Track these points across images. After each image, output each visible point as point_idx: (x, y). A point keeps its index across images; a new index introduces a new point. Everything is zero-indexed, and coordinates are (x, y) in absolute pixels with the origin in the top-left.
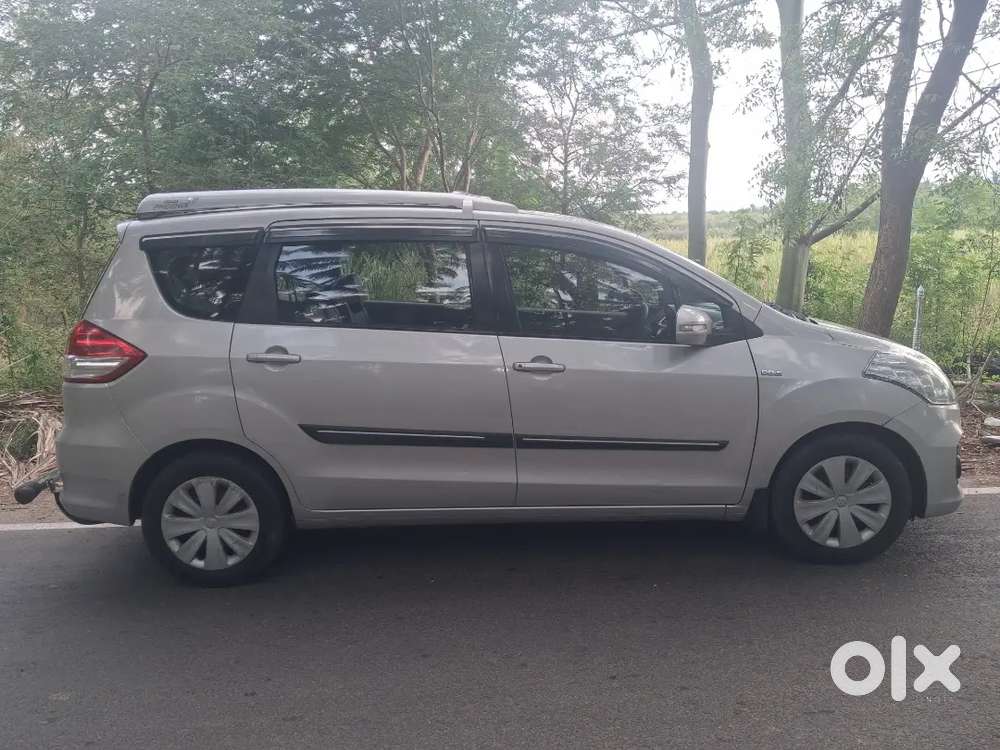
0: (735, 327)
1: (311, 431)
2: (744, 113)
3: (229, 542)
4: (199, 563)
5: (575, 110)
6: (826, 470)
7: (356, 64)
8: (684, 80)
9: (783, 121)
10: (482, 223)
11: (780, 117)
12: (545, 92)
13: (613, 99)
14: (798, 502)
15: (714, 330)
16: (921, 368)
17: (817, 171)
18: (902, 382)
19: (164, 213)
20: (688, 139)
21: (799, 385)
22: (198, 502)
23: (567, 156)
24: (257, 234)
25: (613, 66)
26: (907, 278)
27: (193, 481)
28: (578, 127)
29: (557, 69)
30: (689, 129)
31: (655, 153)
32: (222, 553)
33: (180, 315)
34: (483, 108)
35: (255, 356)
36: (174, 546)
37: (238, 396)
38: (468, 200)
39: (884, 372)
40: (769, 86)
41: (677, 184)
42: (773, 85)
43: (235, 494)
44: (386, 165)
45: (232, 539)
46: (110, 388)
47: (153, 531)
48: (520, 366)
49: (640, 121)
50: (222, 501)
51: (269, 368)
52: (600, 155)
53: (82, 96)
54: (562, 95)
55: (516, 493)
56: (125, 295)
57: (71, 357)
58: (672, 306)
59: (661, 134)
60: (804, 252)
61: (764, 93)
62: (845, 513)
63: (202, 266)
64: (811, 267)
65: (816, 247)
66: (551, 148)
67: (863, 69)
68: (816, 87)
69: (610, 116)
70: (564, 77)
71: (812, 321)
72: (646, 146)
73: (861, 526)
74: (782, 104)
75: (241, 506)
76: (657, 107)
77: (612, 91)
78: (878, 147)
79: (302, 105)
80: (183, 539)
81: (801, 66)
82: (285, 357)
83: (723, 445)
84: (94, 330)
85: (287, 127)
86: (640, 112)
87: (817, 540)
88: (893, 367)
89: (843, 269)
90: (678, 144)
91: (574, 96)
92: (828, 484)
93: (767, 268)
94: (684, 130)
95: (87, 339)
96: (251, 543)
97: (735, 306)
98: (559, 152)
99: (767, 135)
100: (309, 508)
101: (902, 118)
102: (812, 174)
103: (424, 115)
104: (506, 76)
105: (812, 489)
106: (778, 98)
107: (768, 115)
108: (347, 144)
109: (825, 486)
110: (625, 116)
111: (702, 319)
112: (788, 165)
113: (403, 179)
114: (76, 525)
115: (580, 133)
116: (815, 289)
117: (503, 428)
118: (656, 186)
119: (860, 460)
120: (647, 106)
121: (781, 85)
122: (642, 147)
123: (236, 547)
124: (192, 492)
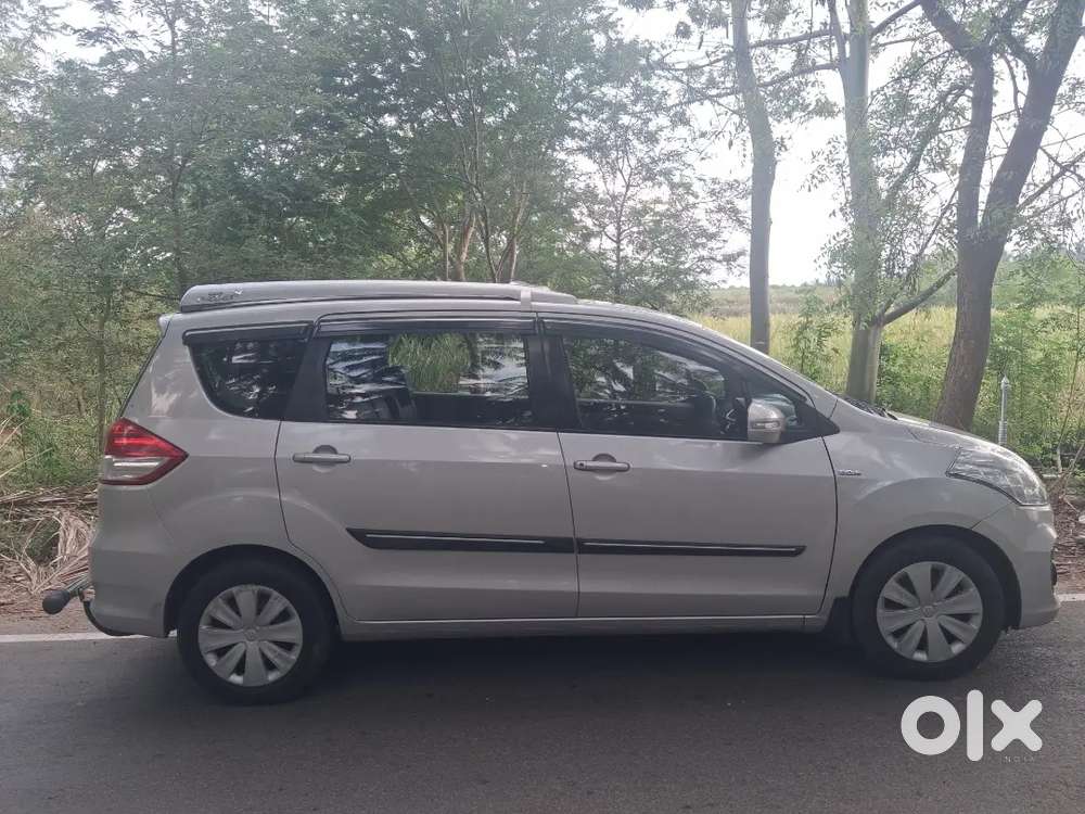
0: (808, 423)
1: (359, 535)
2: (810, 190)
3: (270, 655)
4: (237, 679)
5: (628, 186)
6: (912, 577)
7: (395, 137)
8: (745, 156)
9: (850, 198)
10: (540, 315)
11: (847, 193)
12: (596, 167)
13: (667, 173)
14: (880, 611)
15: (787, 427)
16: (1009, 467)
17: (888, 250)
18: (990, 482)
19: (209, 305)
20: (749, 214)
21: (880, 485)
22: (238, 613)
23: (619, 234)
24: (306, 327)
25: (668, 139)
26: (988, 361)
27: (234, 590)
28: (631, 203)
29: (608, 143)
30: (750, 204)
31: (713, 230)
32: (263, 669)
33: (221, 412)
34: (531, 183)
35: (302, 456)
36: (212, 661)
37: (284, 499)
38: (526, 291)
39: (971, 471)
40: (836, 163)
41: (739, 262)
42: (840, 162)
43: (278, 603)
44: (427, 242)
45: (272, 653)
46: (149, 490)
47: (189, 643)
48: (582, 465)
49: (697, 197)
50: (264, 611)
51: (316, 468)
52: (654, 232)
53: (108, 173)
54: (614, 170)
55: (577, 603)
56: (161, 390)
57: (107, 457)
58: (741, 399)
59: (720, 209)
60: (875, 334)
61: (832, 170)
62: (932, 624)
63: (236, 359)
64: (884, 350)
65: (888, 328)
66: (603, 226)
67: (934, 143)
68: (885, 162)
69: (664, 192)
70: (617, 151)
71: (890, 416)
72: (704, 223)
73: (951, 639)
74: (848, 179)
75: (284, 616)
76: (714, 181)
77: (668, 165)
78: (953, 226)
79: (338, 181)
80: (221, 652)
81: (869, 140)
82: (334, 457)
83: (799, 551)
84: (130, 428)
85: (323, 204)
86: (697, 187)
87: (902, 654)
88: (980, 465)
89: (917, 350)
90: (738, 220)
91: (627, 171)
92: (913, 592)
93: (836, 351)
94: (744, 205)
95: (125, 438)
96: (294, 657)
97: (809, 402)
98: (611, 229)
99: (834, 213)
100: (357, 619)
101: (977, 195)
102: (883, 253)
103: (467, 189)
104: (555, 150)
105: (895, 597)
106: (845, 174)
107: (835, 191)
108: (386, 221)
109: (910, 595)
110: (681, 191)
111: (774, 415)
112: (857, 243)
113: (445, 256)
114: (103, 636)
115: (633, 209)
116: (889, 373)
117: (564, 532)
118: (716, 265)
119: (949, 567)
120: (704, 180)
121: (847, 162)
122: (700, 224)
123: (276, 661)
124: (232, 602)
